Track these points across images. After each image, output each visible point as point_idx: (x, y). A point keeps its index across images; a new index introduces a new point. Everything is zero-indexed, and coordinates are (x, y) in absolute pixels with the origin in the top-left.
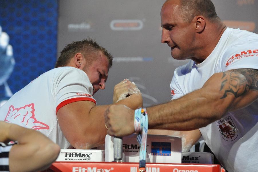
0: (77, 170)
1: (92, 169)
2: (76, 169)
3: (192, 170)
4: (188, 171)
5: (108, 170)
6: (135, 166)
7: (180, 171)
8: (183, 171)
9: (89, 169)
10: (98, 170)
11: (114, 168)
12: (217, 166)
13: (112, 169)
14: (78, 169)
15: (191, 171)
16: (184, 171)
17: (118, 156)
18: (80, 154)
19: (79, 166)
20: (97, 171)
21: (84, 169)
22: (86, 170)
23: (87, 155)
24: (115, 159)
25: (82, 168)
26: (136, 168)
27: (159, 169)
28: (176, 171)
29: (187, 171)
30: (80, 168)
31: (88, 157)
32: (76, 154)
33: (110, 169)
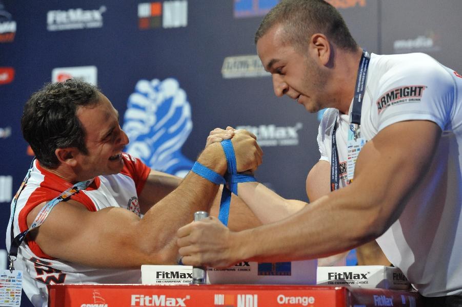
0: (138, 300)
1: (159, 297)
2: (136, 298)
3: (306, 296)
4: (300, 298)
5: (182, 299)
6: (222, 294)
7: (287, 298)
8: (292, 298)
9: (155, 297)
10: (168, 299)
11: (191, 297)
12: (340, 288)
13: (188, 297)
14: (139, 298)
15: (304, 298)
16: (294, 298)
19: (140, 294)
20: (166, 300)
21: (147, 298)
22: (150, 299)
25: (145, 297)
26: (223, 296)
27: (256, 296)
28: (281, 299)
29: (297, 298)
30: (142, 296)
33: (185, 297)
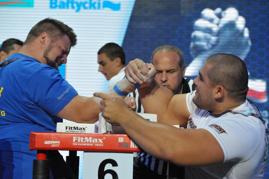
17: (109, 129)
18: (77, 127)
23: (83, 128)
24: (107, 131)
31: (83, 130)
32: (74, 127)
